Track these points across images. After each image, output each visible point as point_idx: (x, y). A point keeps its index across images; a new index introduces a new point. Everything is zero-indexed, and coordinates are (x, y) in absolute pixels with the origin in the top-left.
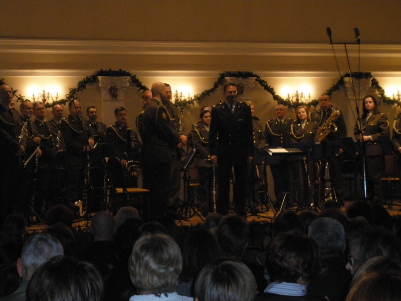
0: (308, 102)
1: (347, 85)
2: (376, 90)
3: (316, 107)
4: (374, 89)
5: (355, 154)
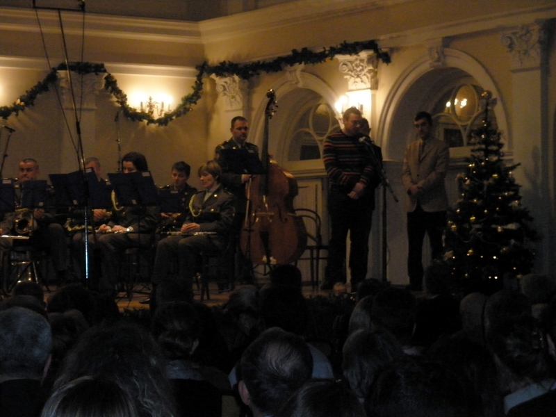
1: (63, 84)
2: (112, 95)
3: (6, 119)
4: (109, 93)
5: (72, 202)
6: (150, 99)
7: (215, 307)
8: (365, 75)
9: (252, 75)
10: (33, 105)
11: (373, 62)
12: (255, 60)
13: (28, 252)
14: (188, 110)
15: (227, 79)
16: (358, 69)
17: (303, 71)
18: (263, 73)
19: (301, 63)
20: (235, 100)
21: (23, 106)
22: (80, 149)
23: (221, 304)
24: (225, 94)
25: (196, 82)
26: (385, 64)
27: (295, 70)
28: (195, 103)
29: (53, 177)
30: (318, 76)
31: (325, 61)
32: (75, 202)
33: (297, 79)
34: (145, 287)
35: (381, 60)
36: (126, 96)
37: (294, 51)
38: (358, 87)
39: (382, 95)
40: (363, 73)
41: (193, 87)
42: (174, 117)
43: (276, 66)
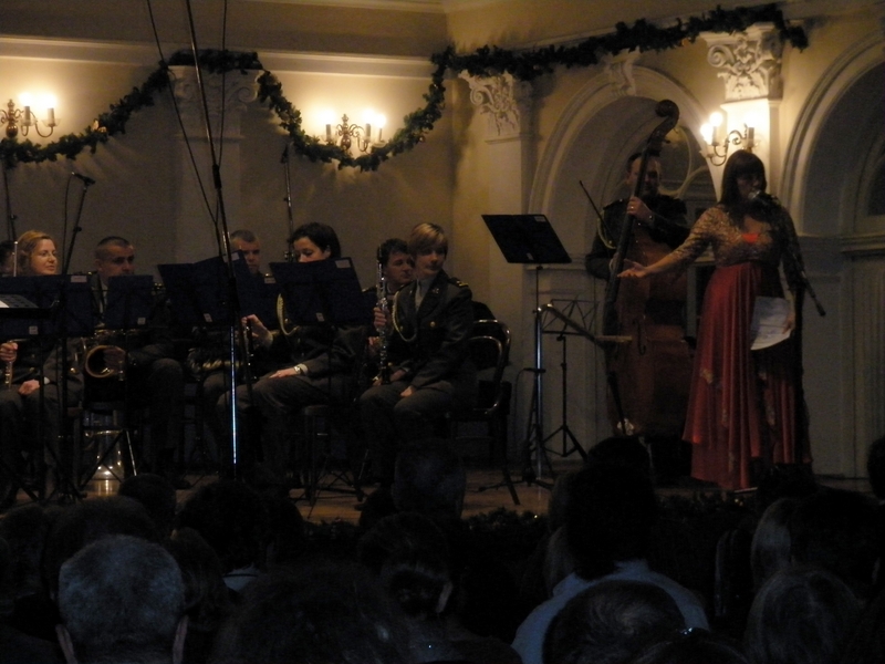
0: (49, 140)
1: (179, 92)
2: (273, 111)
3: (74, 159)
4: (266, 109)
5: (203, 318)
6: (345, 119)
7: (474, 519)
8: (757, 70)
9: (539, 73)
10: (123, 132)
11: (773, 45)
12: (546, 43)
13: (115, 413)
14: (418, 141)
15: (491, 81)
16: (745, 60)
17: (638, 64)
18: (560, 69)
19: (633, 49)
20: (507, 120)
21: (105, 134)
22: (219, 216)
23: (486, 512)
24: (487, 110)
25: (431, 87)
26: (796, 50)
27: (623, 63)
28: (431, 127)
29: (165, 270)
30: (667, 75)
31: (680, 45)
32: (208, 318)
33: (626, 79)
34: (339, 477)
35: (788, 43)
36: (298, 113)
37: (621, 26)
38: (744, 95)
39: (790, 110)
40: (754, 67)
41: (425, 96)
42: (390, 155)
43: (585, 54)
